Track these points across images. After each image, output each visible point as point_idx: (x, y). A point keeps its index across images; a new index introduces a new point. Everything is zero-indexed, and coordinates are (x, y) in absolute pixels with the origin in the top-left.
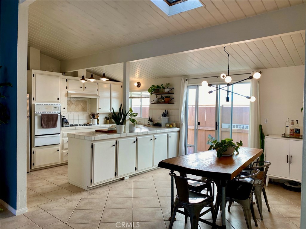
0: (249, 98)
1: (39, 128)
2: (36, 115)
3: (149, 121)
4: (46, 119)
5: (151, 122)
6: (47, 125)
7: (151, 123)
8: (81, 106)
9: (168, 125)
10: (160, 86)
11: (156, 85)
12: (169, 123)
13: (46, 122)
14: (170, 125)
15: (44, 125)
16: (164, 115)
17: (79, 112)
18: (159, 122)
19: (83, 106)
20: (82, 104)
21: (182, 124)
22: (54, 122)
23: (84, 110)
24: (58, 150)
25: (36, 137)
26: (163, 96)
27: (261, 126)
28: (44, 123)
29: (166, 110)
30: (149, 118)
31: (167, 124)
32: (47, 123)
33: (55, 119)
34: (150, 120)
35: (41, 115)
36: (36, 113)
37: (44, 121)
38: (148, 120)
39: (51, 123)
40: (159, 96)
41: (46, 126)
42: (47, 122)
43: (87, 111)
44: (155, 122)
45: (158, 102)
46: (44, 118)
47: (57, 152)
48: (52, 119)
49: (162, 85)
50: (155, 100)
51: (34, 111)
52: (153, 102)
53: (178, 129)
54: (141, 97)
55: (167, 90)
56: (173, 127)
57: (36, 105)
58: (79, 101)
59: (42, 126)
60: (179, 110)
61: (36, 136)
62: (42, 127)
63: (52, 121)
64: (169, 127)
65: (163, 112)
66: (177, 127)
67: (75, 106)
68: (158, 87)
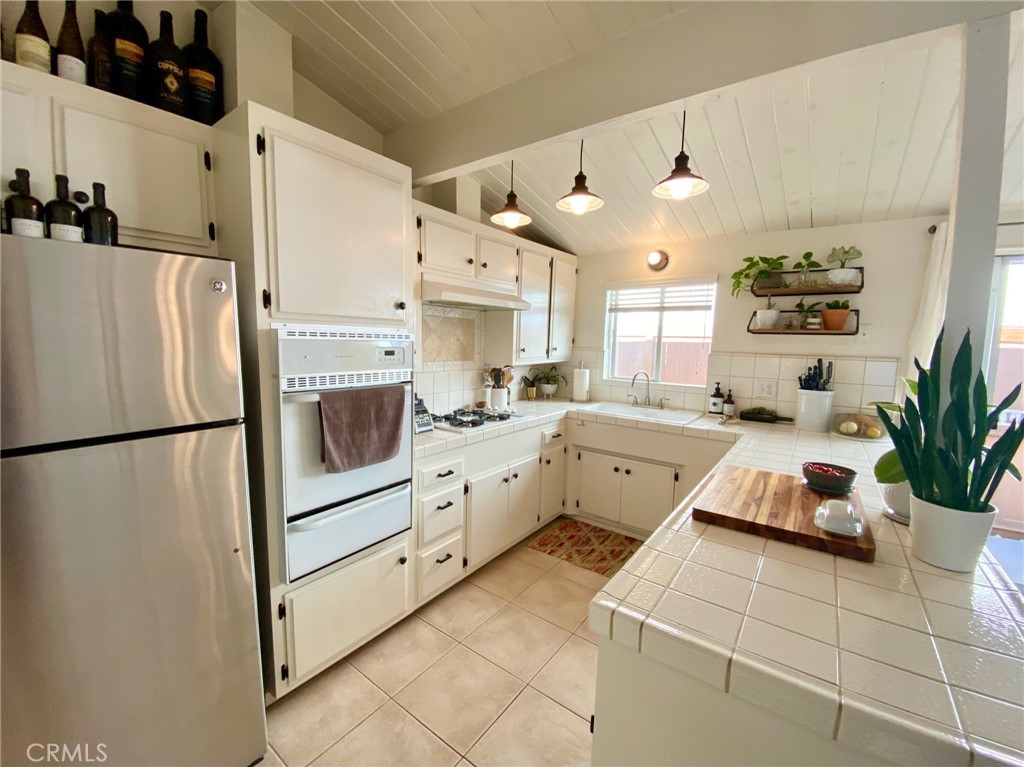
1: (306, 472)
2: (288, 400)
3: (719, 400)
4: (345, 418)
5: (725, 402)
6: (354, 451)
8: (458, 339)
9: (854, 426)
10: (795, 259)
13: (345, 436)
15: (335, 455)
17: (450, 363)
19: (462, 338)
20: (459, 332)
22: (386, 429)
23: (465, 354)
24: (403, 561)
25: (292, 530)
28: (336, 442)
29: (820, 361)
30: (718, 389)
32: (353, 440)
33: (390, 413)
34: (718, 394)
35: (316, 398)
36: (284, 386)
37: (335, 431)
38: (714, 396)
39: (375, 434)
40: (787, 303)
41: (349, 455)
42: (352, 433)
43: (472, 359)
46: (336, 413)
47: (395, 569)
48: (378, 413)
49: (807, 256)
50: (765, 316)
51: (276, 377)
54: (662, 309)
57: (282, 335)
58: (450, 319)
59: (324, 460)
61: (292, 519)
62: (323, 467)
63: (378, 428)
64: (858, 435)
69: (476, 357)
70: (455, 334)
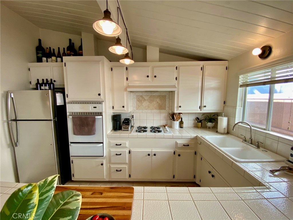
2: (68, 117)
4: (78, 123)
8: (158, 102)
17: (154, 110)
19: (159, 102)
20: (158, 100)
23: (161, 107)
24: (102, 164)
33: (91, 123)
36: (68, 114)
42: (80, 127)
43: (165, 109)
46: (76, 121)
47: (100, 166)
54: (273, 82)
58: (154, 96)
61: (71, 143)
67: (148, 103)
69: (167, 109)
70: (156, 101)
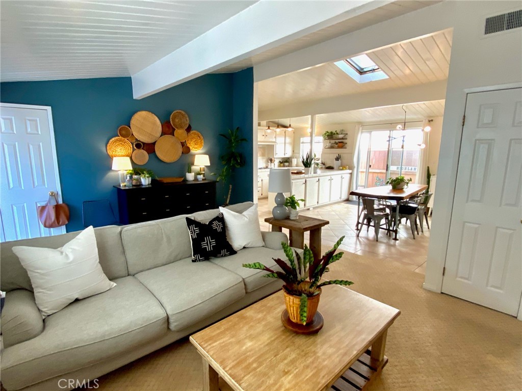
0: (420, 145)
7: (323, 166)
9: (341, 168)
10: (334, 132)
11: (329, 131)
12: (341, 166)
14: (342, 167)
16: (337, 159)
18: (332, 165)
19: (262, 151)
21: (355, 167)
26: (337, 141)
27: (428, 167)
29: (339, 154)
30: (323, 162)
31: (340, 166)
38: (322, 164)
40: (333, 141)
43: (265, 156)
44: (328, 166)
45: (332, 147)
49: (336, 131)
50: (328, 145)
52: (327, 147)
53: (350, 171)
55: (341, 136)
56: (346, 169)
60: (352, 154)
64: (342, 169)
65: (336, 156)
66: (349, 169)
68: (332, 133)
